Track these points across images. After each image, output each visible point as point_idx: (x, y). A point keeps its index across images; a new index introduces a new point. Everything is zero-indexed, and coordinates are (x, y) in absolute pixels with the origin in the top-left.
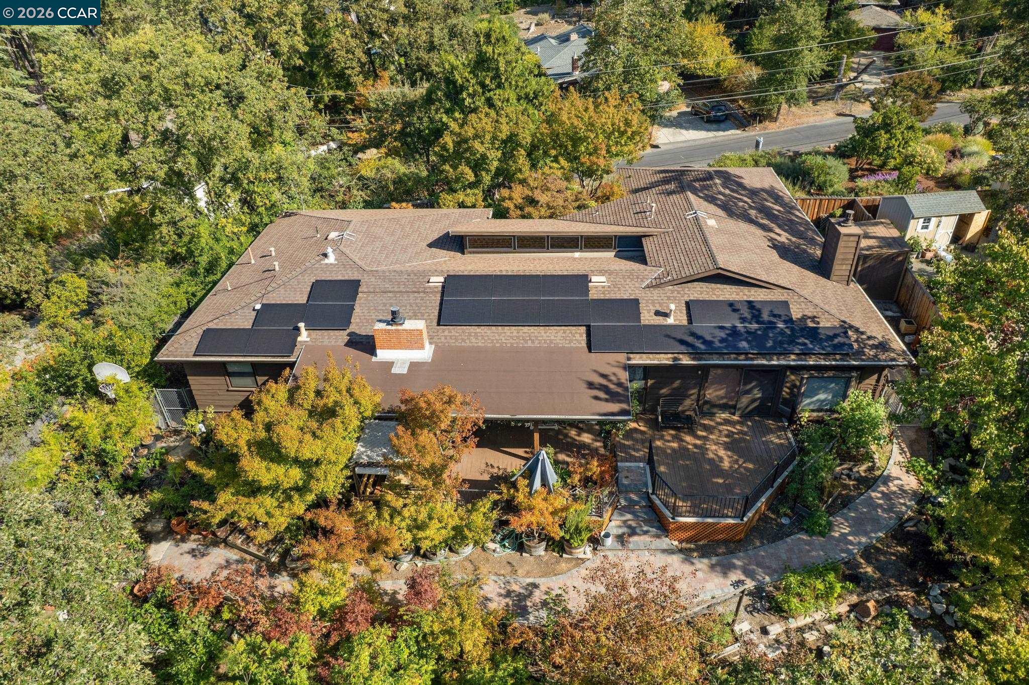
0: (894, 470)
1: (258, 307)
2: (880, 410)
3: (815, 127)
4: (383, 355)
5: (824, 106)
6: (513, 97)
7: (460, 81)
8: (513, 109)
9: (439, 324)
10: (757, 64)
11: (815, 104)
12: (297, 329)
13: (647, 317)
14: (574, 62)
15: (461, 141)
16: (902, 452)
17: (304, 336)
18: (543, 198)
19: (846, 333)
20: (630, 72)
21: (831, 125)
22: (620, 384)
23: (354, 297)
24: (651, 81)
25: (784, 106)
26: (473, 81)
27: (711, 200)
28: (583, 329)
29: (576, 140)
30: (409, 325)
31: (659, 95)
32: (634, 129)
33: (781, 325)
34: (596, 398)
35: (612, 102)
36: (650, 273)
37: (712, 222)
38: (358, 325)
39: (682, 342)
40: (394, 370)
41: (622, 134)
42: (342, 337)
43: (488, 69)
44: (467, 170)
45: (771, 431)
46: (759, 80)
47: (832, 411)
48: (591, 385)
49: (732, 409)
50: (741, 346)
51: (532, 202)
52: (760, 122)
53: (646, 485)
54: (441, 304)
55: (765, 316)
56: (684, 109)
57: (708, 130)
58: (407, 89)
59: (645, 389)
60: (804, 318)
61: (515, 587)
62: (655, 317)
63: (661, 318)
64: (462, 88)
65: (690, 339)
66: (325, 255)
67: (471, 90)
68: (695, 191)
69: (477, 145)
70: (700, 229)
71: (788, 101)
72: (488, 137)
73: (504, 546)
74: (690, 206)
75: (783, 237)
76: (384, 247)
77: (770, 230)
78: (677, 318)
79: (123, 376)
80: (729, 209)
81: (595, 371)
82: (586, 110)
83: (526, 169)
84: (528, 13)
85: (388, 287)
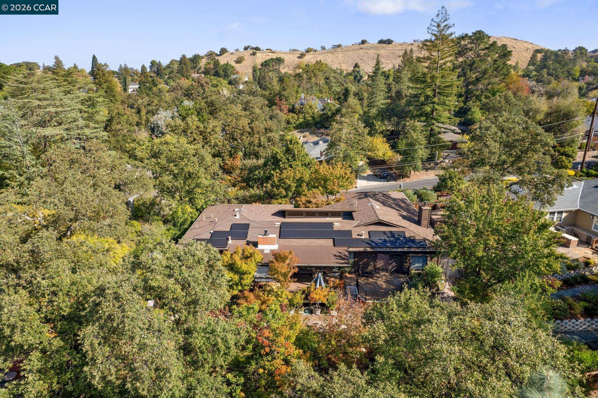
0: (446, 291)
1: (212, 232)
2: (439, 269)
3: (426, 180)
4: (260, 247)
5: (430, 172)
6: (300, 164)
7: (279, 158)
8: (300, 168)
9: (280, 238)
10: (400, 154)
11: (426, 171)
12: (228, 239)
13: (354, 236)
14: (321, 153)
15: (281, 180)
16: (449, 285)
17: (230, 241)
18: (314, 201)
19: (425, 241)
20: (346, 157)
21: (432, 180)
22: (345, 255)
23: (248, 229)
24: (355, 161)
25: (412, 171)
26: (284, 158)
27: (377, 200)
28: (332, 240)
29: (326, 180)
30: (271, 236)
31: (358, 166)
32: (348, 176)
33: (402, 239)
34: (337, 259)
35: (339, 166)
36: (355, 223)
37: (377, 207)
38: (250, 238)
39: (367, 243)
40: (265, 252)
41: (343, 178)
42: (245, 242)
43: (291, 154)
44: (283, 190)
45: (401, 278)
46: (401, 160)
47: (423, 270)
48: (335, 255)
50: (388, 245)
51: (310, 202)
52: (403, 178)
53: (356, 292)
54: (280, 232)
55: (396, 236)
56: (370, 173)
57: (381, 181)
58: (255, 161)
59: (354, 262)
60: (410, 237)
61: (310, 324)
62: (357, 236)
63: (360, 236)
64: (280, 160)
65: (370, 242)
66: (235, 216)
67: (283, 161)
68: (371, 197)
69: (287, 181)
70: (373, 208)
71: (414, 169)
72: (292, 178)
73: (305, 312)
74: (370, 202)
75: (405, 213)
76: (256, 214)
77: (400, 211)
78: (365, 236)
80: (384, 203)
81: (337, 252)
82: (329, 169)
83: (306, 190)
84: (299, 132)
85: (260, 226)
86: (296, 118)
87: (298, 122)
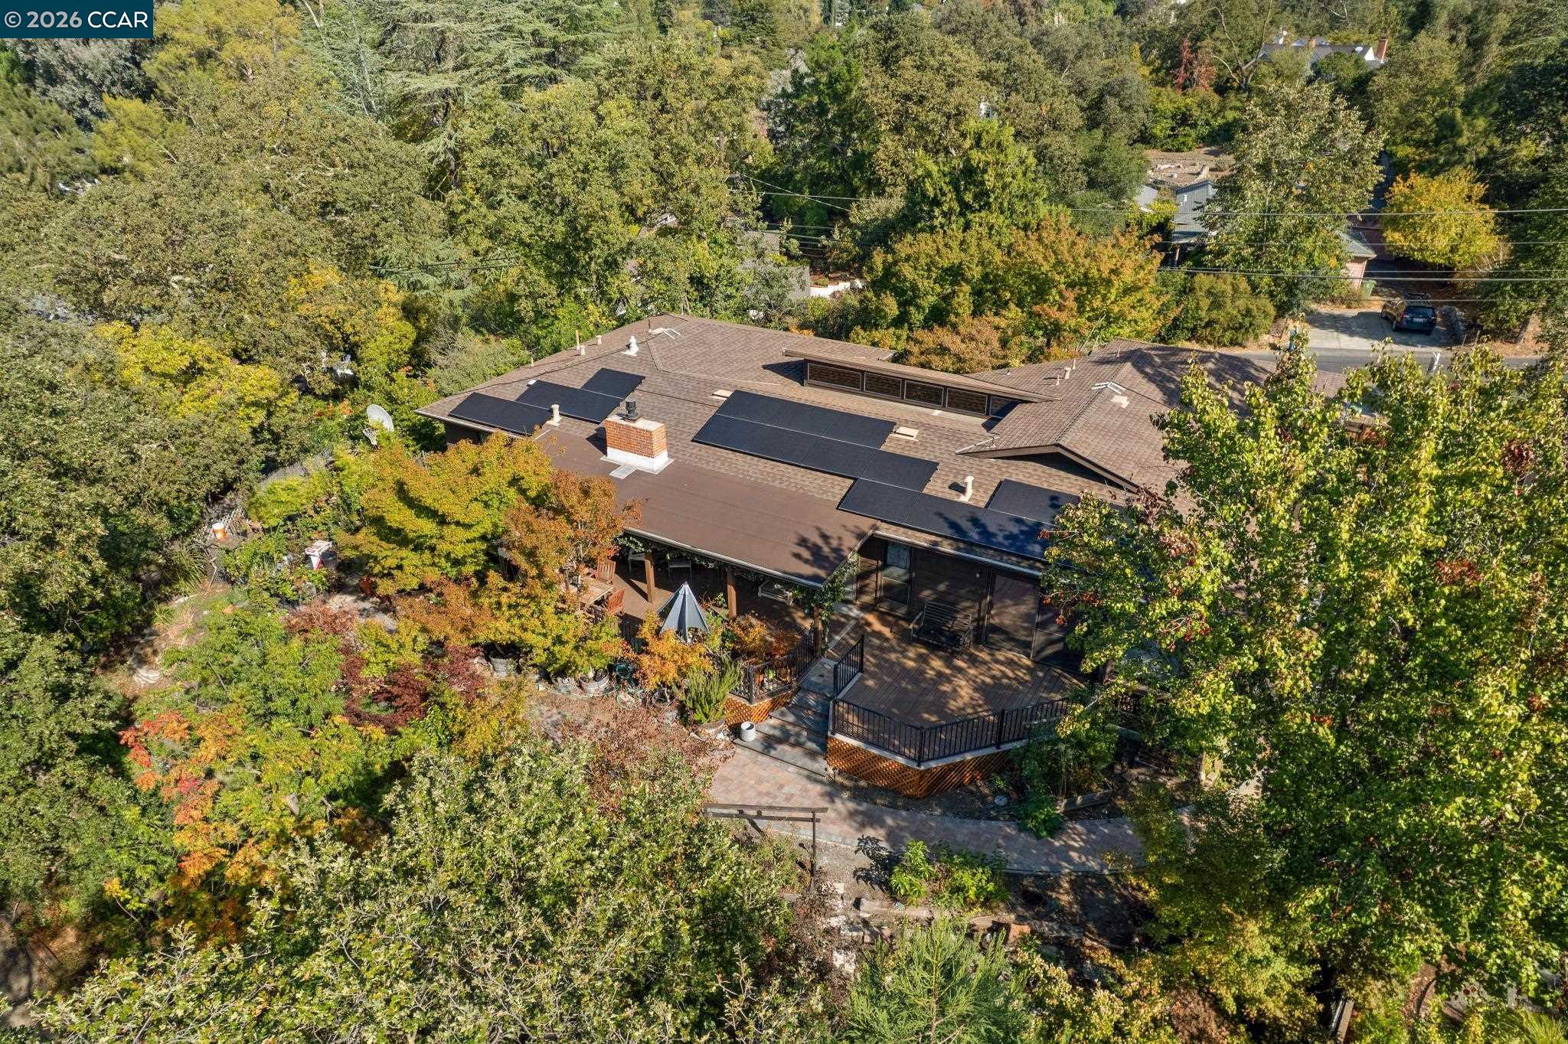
1: (532, 382)
4: (614, 454)
9: (694, 440)
12: (551, 411)
13: (936, 487)
17: (556, 419)
22: (837, 550)
23: (626, 394)
28: (850, 483)
30: (641, 424)
34: (797, 556)
36: (981, 439)
38: (609, 421)
39: (954, 525)
40: (614, 474)
42: (590, 430)
48: (803, 542)
49: (1025, 646)
50: (1030, 548)
54: (712, 420)
59: (909, 582)
62: (947, 490)
63: (954, 492)
65: (969, 525)
66: (628, 347)
74: (1113, 377)
78: (974, 497)
79: (388, 424)
81: (818, 529)
84: (1210, 153)
85: (670, 390)
86: (1215, 106)
87: (1220, 121)
